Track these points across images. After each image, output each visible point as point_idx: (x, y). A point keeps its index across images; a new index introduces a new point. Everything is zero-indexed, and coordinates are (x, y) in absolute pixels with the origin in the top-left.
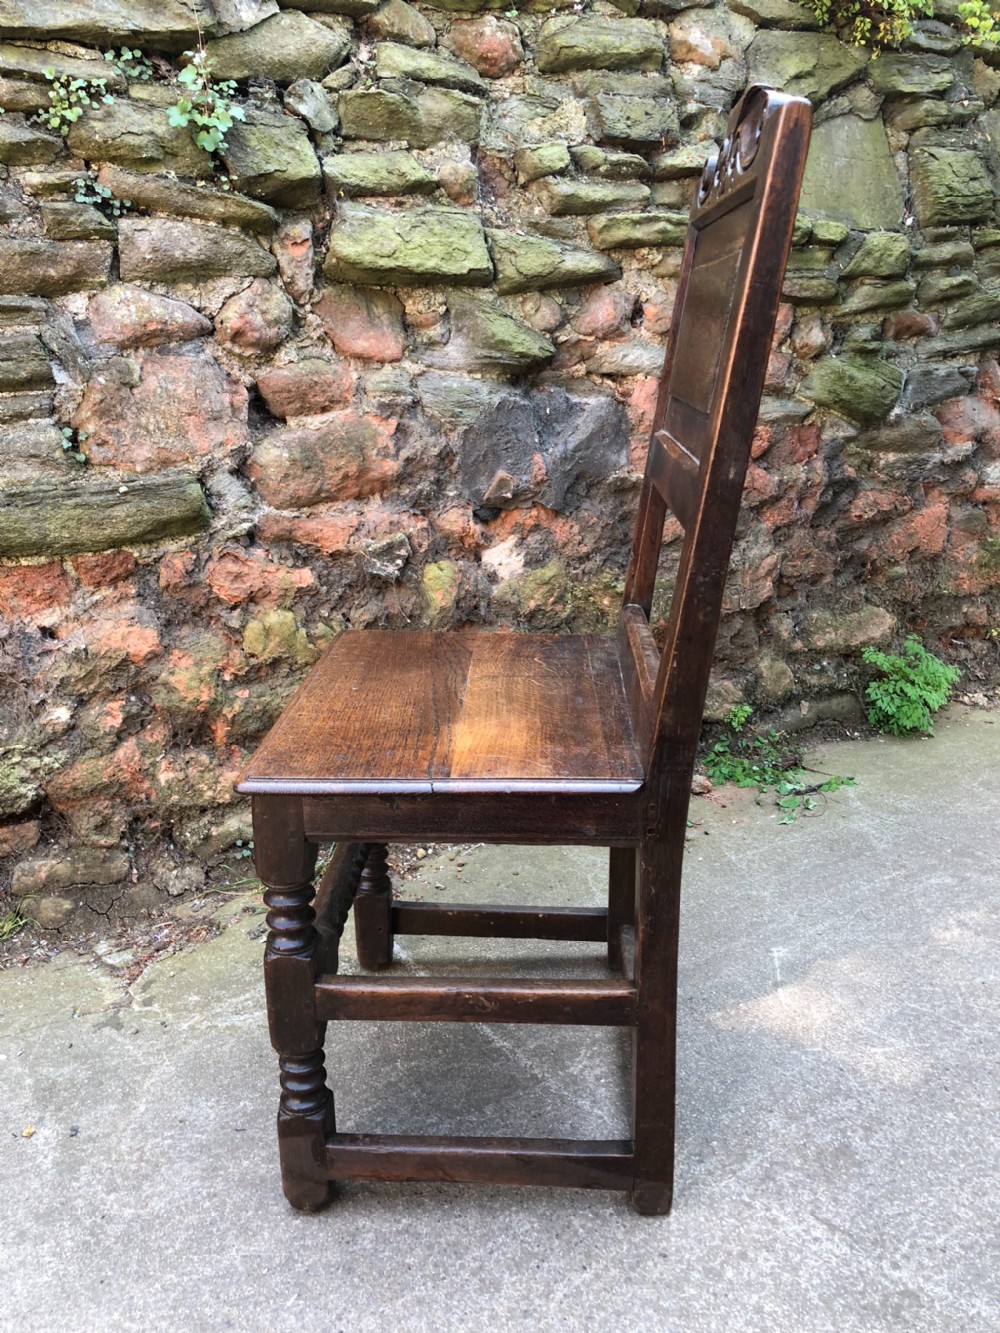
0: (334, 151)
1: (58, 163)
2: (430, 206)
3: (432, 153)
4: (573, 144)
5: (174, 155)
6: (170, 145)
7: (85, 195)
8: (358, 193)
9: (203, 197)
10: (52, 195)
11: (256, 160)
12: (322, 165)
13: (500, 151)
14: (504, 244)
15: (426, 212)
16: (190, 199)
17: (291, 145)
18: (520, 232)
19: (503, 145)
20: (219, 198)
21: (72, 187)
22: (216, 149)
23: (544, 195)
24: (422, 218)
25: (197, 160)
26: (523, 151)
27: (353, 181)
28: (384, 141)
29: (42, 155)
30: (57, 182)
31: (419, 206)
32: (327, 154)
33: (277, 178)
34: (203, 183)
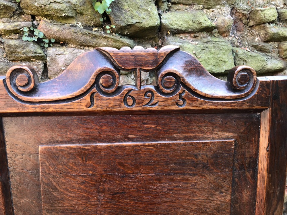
0: (167, 10)
1: (15, 17)
2: (209, 38)
3: (213, 11)
4: (279, 8)
5: (82, 14)
6: (79, 9)
7: (28, 36)
8: (176, 32)
9: (95, 37)
10: (10, 35)
11: (127, 17)
12: (160, 19)
13: (244, 10)
14: (241, 56)
15: (208, 42)
16: (88, 38)
17: (146, 8)
18: (248, 49)
19: (246, 7)
20: (105, 38)
21: (21, 31)
22: (105, 12)
23: (262, 32)
24: (206, 45)
25: (93, 17)
26: (257, 11)
27: (175, 27)
28: (192, 5)
29: (5, 13)
30: (12, 29)
31: (204, 38)
32: (164, 11)
33: (136, 26)
34: (96, 29)
